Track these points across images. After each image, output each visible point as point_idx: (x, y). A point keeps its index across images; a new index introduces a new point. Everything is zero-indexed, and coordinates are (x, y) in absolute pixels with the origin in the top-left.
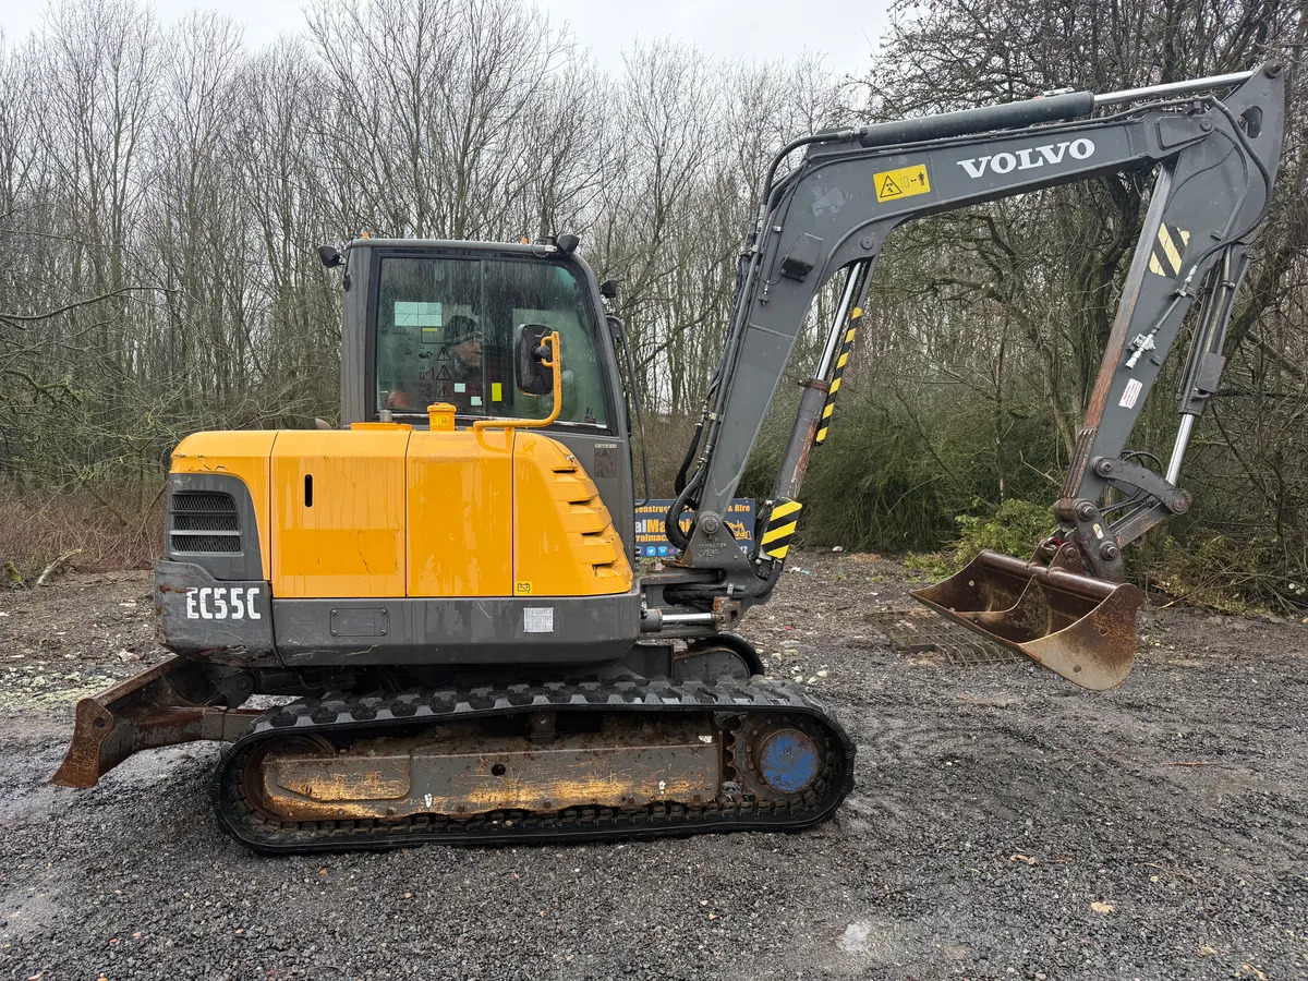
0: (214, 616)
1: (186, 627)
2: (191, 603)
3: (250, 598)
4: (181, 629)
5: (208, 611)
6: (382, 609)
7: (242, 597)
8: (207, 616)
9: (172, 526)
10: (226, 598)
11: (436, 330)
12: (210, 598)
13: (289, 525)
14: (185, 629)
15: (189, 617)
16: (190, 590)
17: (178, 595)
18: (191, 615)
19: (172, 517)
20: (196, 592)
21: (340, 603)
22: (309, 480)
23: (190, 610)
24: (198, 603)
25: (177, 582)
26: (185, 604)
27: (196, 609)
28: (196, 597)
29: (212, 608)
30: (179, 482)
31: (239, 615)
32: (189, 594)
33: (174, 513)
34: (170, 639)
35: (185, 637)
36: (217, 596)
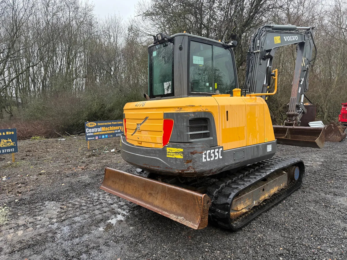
0: (210, 159)
1: (202, 165)
2: (204, 156)
3: (220, 152)
4: (200, 166)
5: (209, 158)
6: (243, 150)
7: (218, 152)
8: (208, 160)
9: (189, 131)
10: (214, 153)
11: (202, 66)
12: (210, 153)
13: (224, 128)
14: (202, 166)
15: (203, 161)
16: (204, 152)
17: (200, 154)
18: (204, 160)
19: (189, 128)
20: (206, 152)
21: (236, 150)
22: (227, 112)
23: (203, 158)
24: (206, 156)
25: (200, 150)
26: (202, 157)
27: (205, 158)
28: (205, 154)
29: (210, 157)
30: (193, 115)
31: (216, 158)
32: (203, 153)
33: (189, 126)
34: (196, 170)
35: (202, 168)
36: (212, 153)
